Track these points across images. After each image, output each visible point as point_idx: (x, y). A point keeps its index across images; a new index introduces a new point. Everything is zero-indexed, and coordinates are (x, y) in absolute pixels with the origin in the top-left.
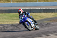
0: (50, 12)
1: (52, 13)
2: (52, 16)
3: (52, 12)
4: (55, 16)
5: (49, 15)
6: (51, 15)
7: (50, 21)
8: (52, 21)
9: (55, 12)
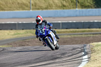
0: (7, 29)
1: (11, 31)
2: (11, 36)
3: (12, 29)
4: (16, 36)
5: (6, 34)
6: (8, 34)
7: (8, 44)
8: (11, 44)
9: (16, 29)
